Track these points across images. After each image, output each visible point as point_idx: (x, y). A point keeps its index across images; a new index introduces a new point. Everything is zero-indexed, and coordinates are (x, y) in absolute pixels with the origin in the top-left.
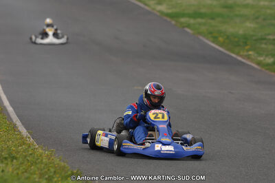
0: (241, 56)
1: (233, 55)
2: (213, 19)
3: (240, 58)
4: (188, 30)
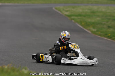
0: (87, 29)
1: (85, 29)
2: (85, 16)
3: (86, 30)
4: (73, 21)
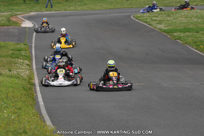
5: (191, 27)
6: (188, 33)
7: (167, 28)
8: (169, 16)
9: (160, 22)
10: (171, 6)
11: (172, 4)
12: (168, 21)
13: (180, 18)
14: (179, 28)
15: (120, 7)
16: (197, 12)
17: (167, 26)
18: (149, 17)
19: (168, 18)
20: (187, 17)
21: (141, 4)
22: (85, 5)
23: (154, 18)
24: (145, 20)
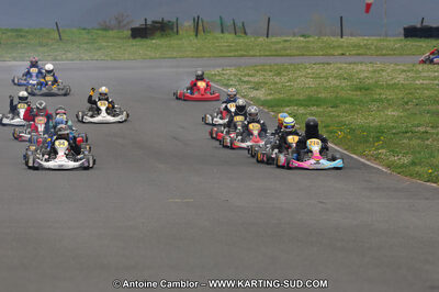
5: (322, 95)
6: (314, 109)
7: (269, 97)
8: (279, 74)
9: (257, 87)
10: (287, 55)
11: (288, 52)
12: (276, 83)
13: (303, 79)
14: (296, 97)
15: (175, 54)
16: (341, 69)
17: (270, 94)
18: (235, 75)
19: (277, 79)
20: (317, 77)
21: (221, 51)
22: (100, 49)
23: (246, 79)
24: (225, 82)
